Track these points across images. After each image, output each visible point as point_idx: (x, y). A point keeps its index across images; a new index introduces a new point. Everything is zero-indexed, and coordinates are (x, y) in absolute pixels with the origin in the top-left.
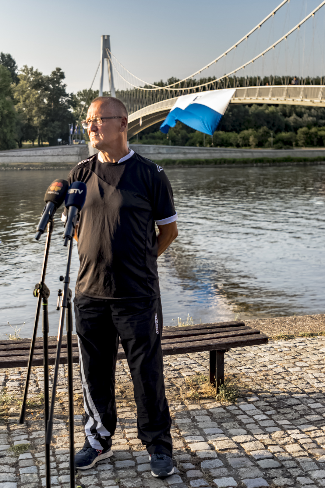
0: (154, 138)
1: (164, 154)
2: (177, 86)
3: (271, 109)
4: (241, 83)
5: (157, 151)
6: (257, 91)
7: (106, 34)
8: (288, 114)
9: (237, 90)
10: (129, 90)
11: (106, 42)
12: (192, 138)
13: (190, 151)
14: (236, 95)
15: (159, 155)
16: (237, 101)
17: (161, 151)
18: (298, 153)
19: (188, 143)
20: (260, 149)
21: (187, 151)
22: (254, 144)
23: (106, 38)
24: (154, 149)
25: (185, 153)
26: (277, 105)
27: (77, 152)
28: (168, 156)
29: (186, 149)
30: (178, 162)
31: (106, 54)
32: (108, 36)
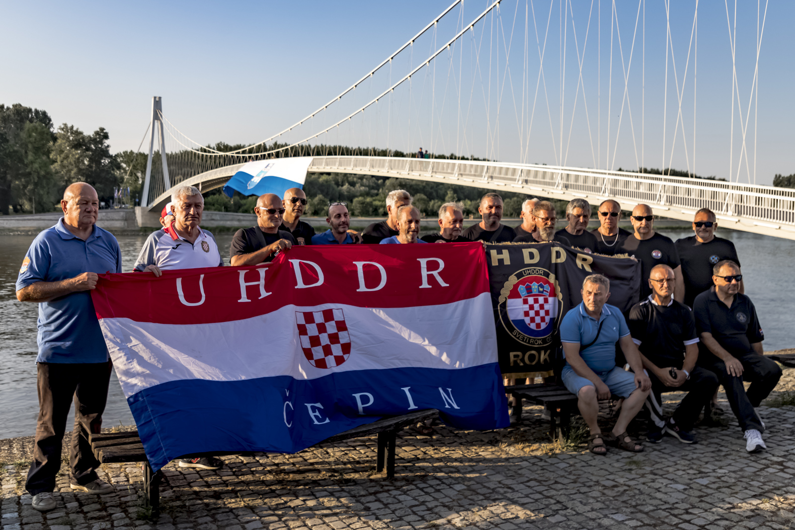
1: (217, 220)
2: (244, 152)
3: (324, 177)
4: (319, 151)
5: (209, 218)
6: (338, 160)
7: (158, 96)
8: (340, 183)
9: (314, 159)
10: (174, 153)
11: (158, 103)
12: (245, 205)
13: (245, 218)
14: (313, 164)
15: (213, 222)
16: (315, 169)
17: (214, 217)
18: (355, 222)
19: (241, 210)
20: (316, 218)
21: (241, 218)
22: (310, 212)
23: (157, 99)
24: (207, 216)
25: (239, 220)
26: (329, 174)
27: (123, 217)
28: (222, 223)
29: (240, 215)
30: (232, 229)
31: (157, 117)
32: (160, 98)
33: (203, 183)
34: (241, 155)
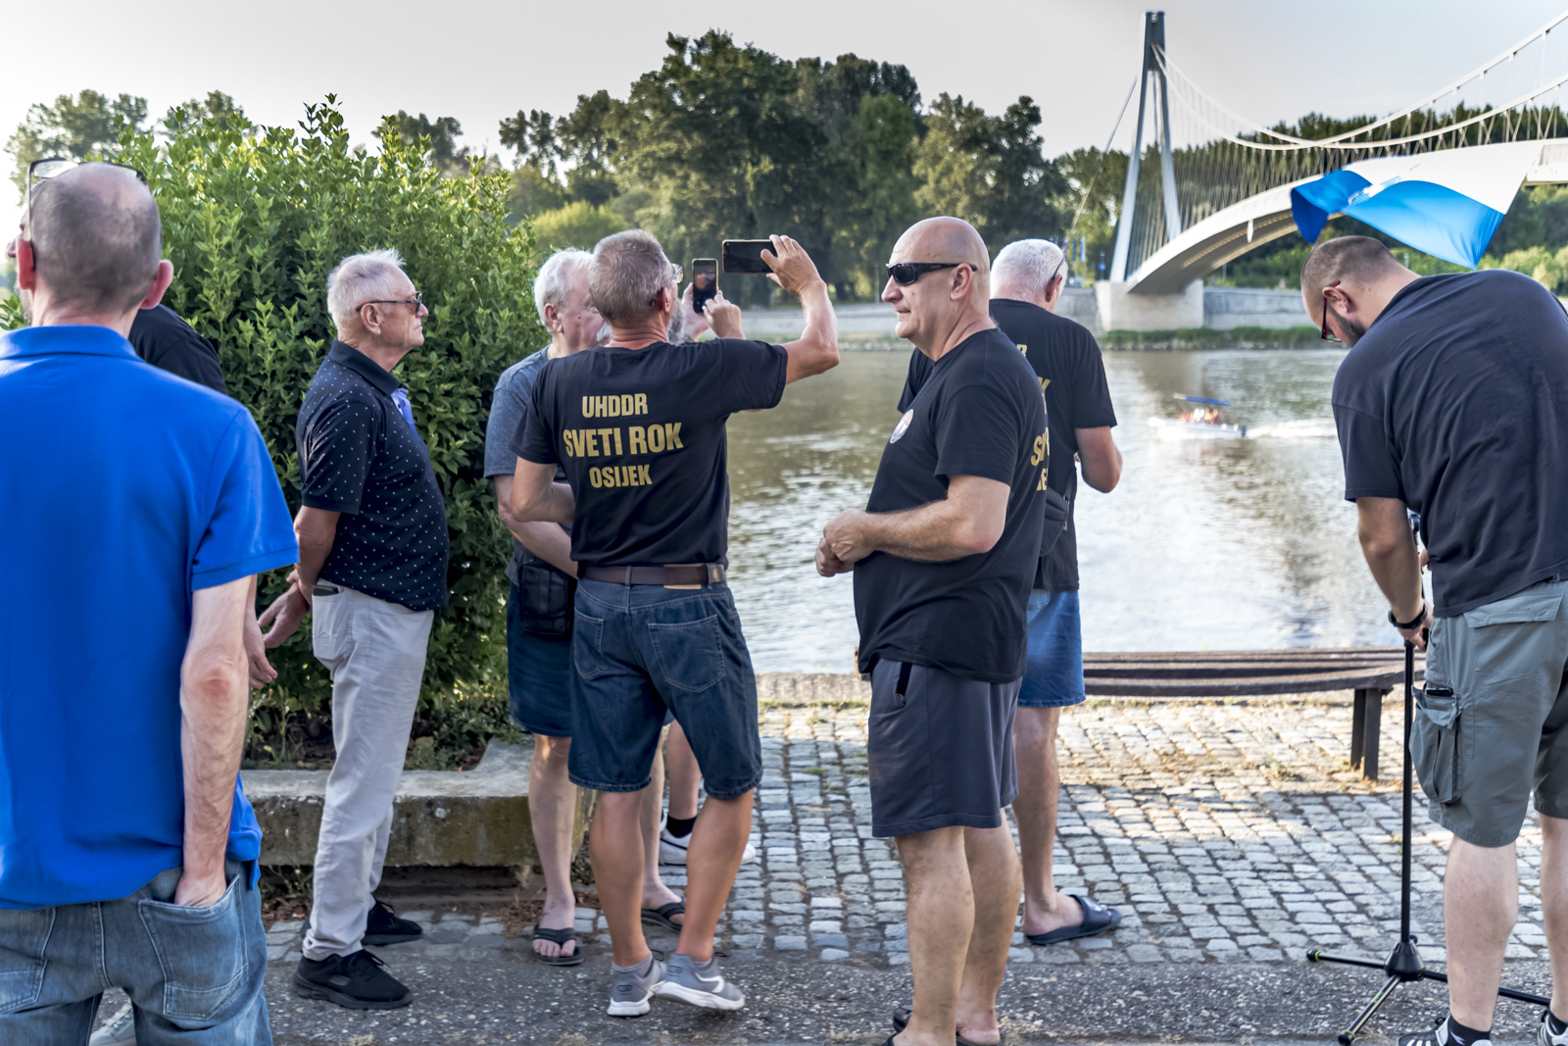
0: (1264, 271)
1: (1294, 312)
5: (1275, 306)
7: (1155, 10)
11: (1155, 29)
15: (1283, 316)
17: (1286, 304)
23: (1154, 18)
24: (1270, 301)
27: (1068, 306)
31: (1152, 61)
32: (1161, 15)
33: (1256, 221)
34: (1355, 146)
